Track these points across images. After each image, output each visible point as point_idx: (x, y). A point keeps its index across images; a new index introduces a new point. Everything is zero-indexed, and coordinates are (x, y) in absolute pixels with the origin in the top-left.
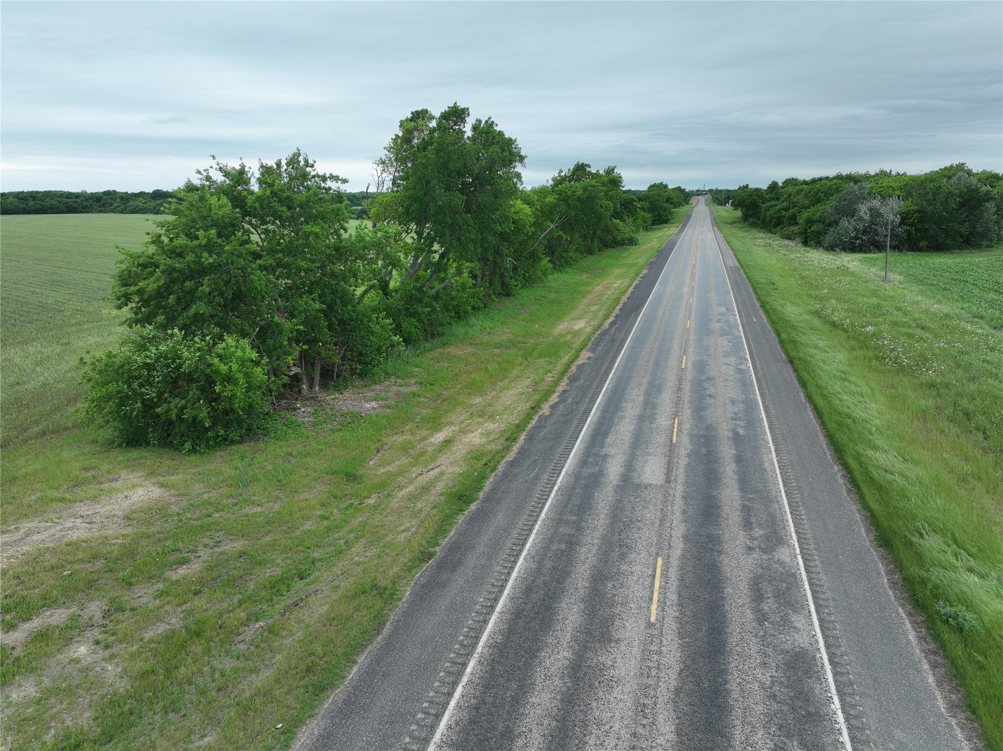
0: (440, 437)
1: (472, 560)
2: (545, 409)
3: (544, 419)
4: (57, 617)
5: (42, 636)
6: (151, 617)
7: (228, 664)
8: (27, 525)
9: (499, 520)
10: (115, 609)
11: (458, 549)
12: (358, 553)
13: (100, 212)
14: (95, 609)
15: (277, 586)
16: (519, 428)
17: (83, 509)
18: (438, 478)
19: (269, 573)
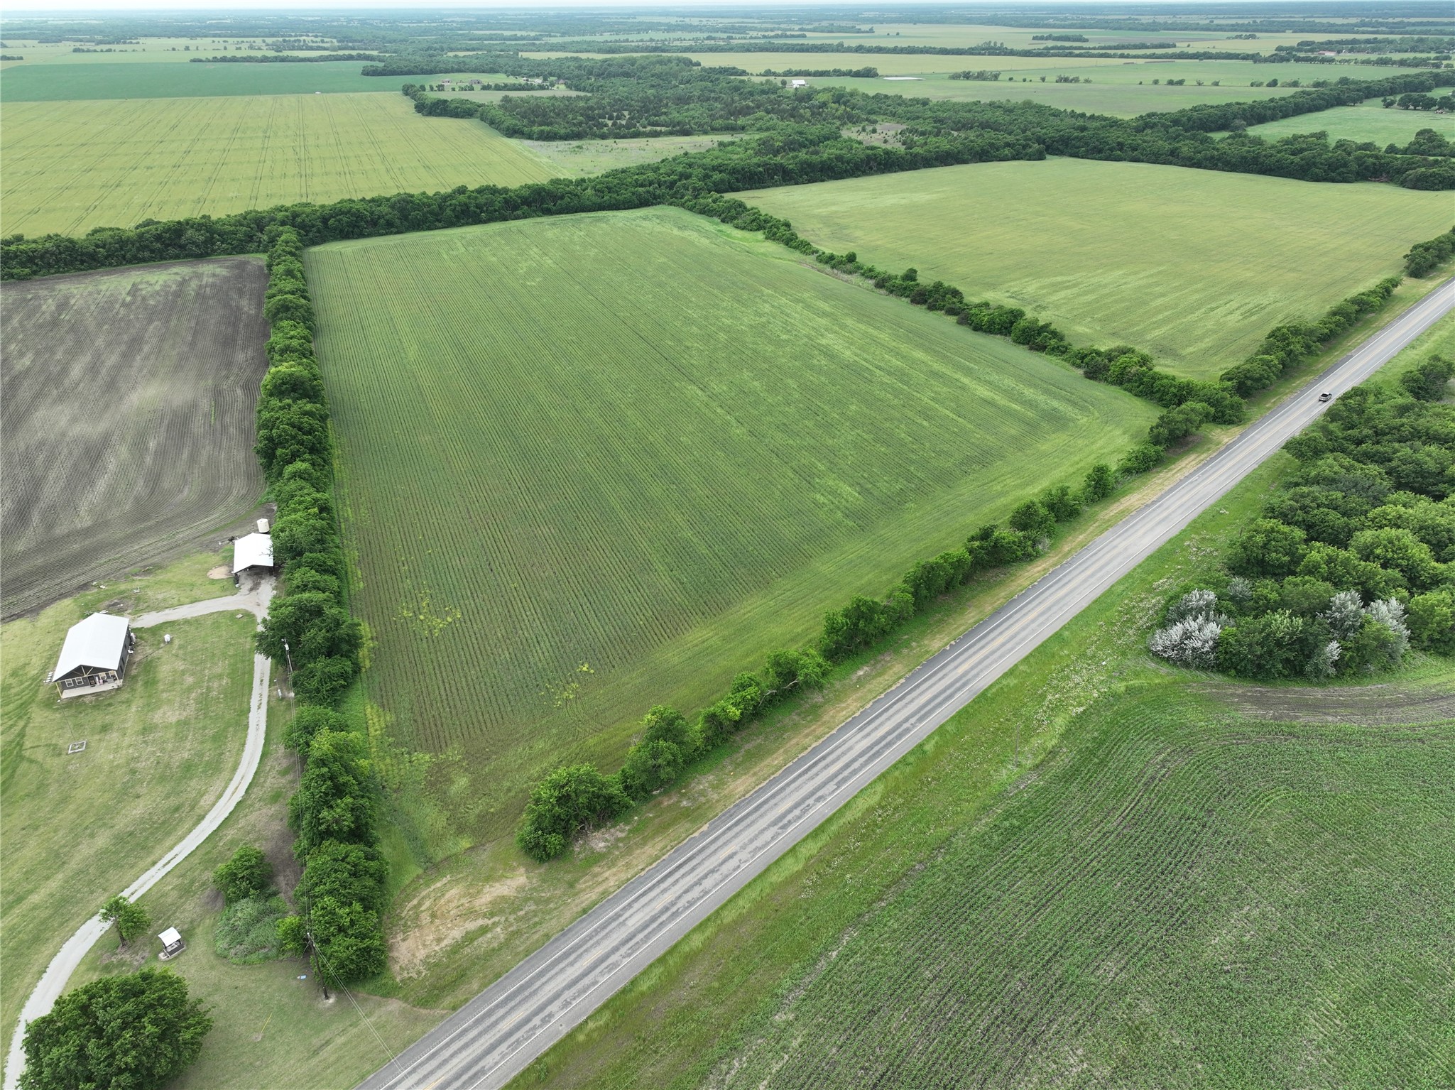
0: (607, 874)
1: (569, 935)
2: (642, 874)
3: (640, 877)
4: (496, 919)
5: (494, 923)
6: (511, 925)
7: (518, 943)
8: (497, 885)
9: (585, 924)
10: (506, 920)
11: (570, 930)
12: (554, 922)
13: (671, 204)
14: (503, 919)
15: (535, 924)
16: (628, 880)
17: (508, 882)
18: (587, 899)
19: (537, 919)
